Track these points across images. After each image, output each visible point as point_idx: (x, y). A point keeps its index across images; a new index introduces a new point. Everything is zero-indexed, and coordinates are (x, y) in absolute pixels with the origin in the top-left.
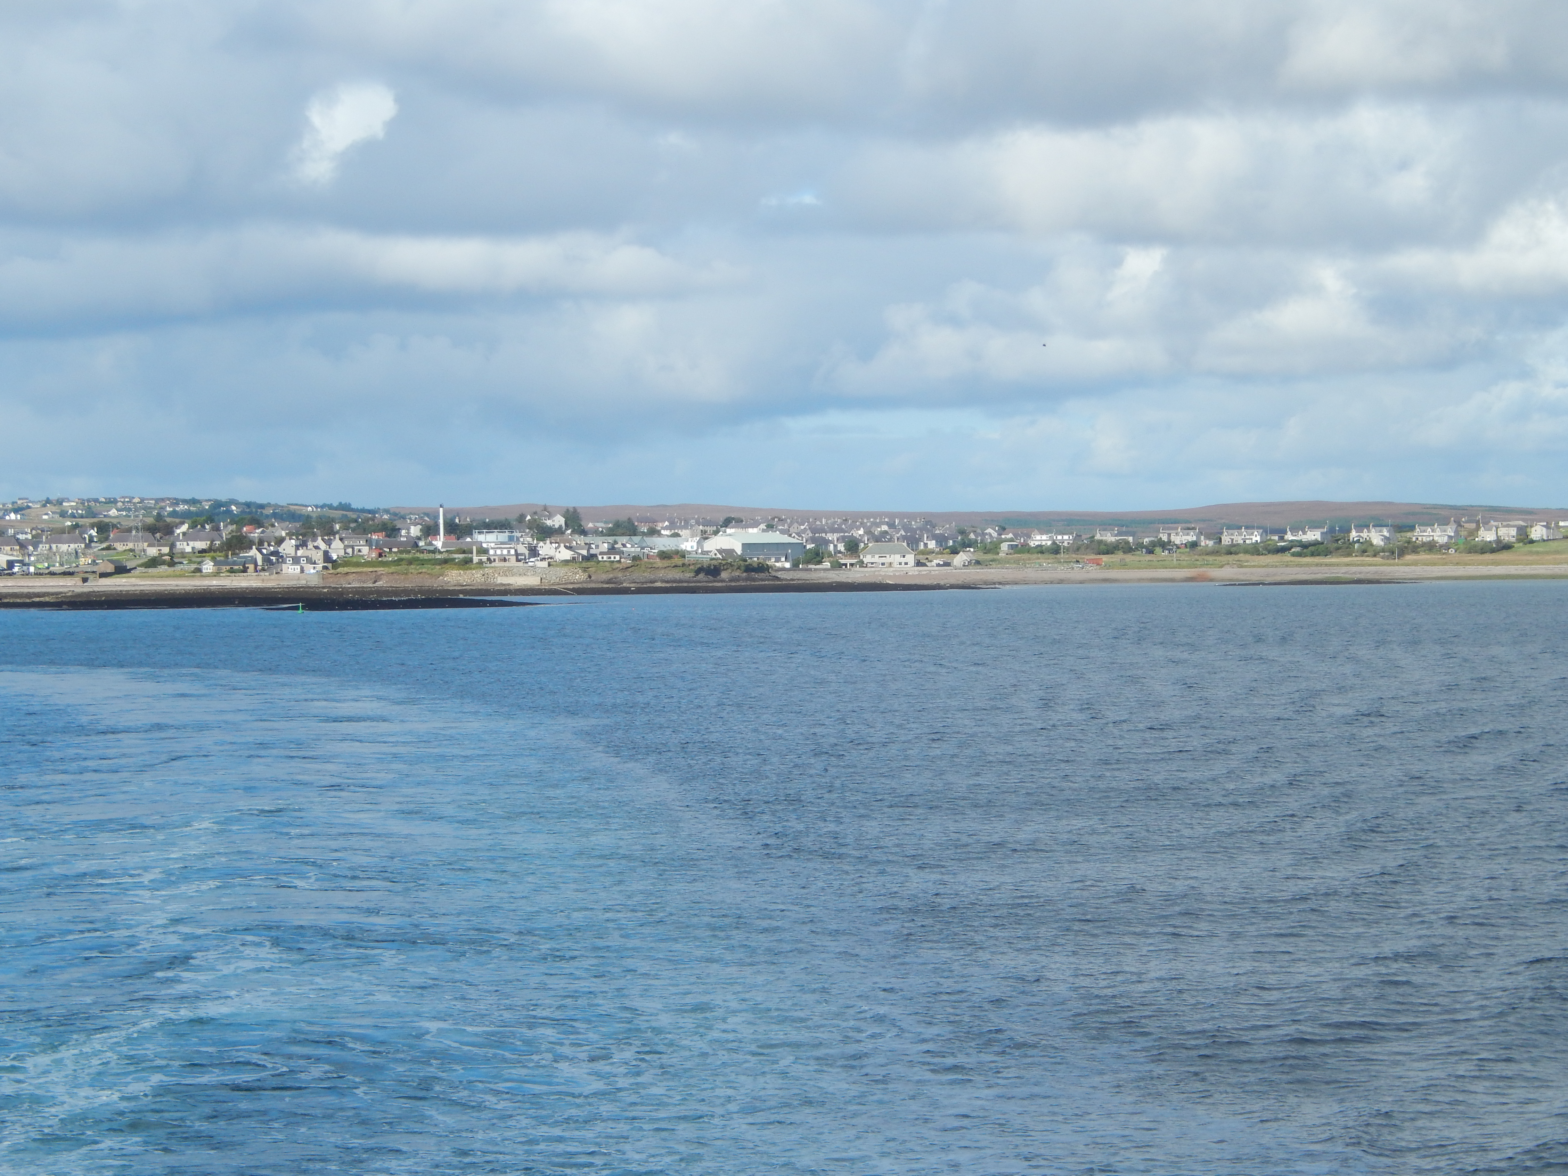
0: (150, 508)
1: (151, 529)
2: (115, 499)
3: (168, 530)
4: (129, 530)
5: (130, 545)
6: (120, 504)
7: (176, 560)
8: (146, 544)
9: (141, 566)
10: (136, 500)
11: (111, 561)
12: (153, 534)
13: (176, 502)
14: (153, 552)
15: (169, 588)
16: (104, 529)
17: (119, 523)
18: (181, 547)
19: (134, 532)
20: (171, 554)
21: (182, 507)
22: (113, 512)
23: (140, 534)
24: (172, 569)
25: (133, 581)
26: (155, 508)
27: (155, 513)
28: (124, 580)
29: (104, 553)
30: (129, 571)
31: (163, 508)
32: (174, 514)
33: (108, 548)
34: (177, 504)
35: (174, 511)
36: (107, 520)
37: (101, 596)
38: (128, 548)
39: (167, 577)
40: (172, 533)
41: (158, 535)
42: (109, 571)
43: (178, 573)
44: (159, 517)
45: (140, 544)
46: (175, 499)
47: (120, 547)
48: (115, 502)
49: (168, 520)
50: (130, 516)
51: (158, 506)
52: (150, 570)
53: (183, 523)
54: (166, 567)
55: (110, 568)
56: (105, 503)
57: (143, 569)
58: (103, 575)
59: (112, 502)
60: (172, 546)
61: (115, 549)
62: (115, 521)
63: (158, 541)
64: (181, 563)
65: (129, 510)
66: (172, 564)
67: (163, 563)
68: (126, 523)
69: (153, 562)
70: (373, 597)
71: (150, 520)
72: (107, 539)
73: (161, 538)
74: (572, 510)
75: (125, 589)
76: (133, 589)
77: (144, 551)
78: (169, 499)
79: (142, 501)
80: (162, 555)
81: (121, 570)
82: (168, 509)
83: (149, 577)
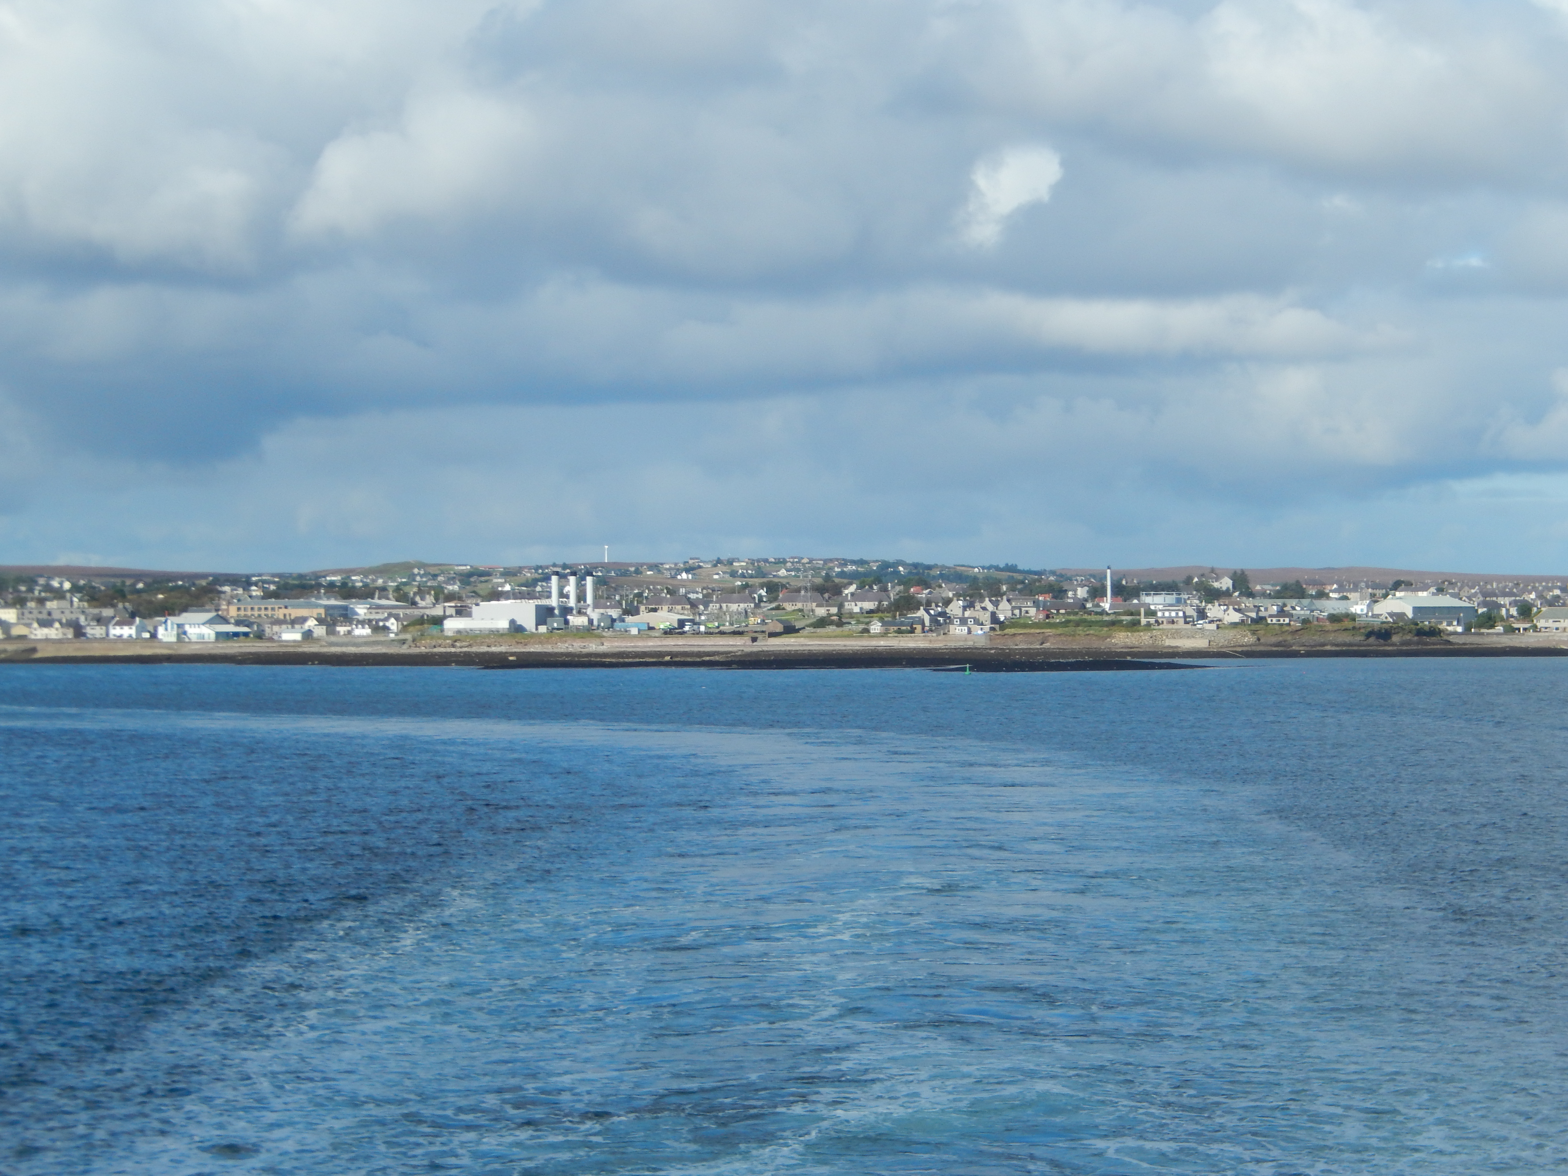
0: (819, 568)
1: (820, 590)
2: (784, 559)
3: (837, 591)
4: (798, 590)
5: (799, 605)
6: (789, 564)
7: (844, 620)
8: (814, 604)
9: (808, 626)
10: (805, 561)
11: (780, 621)
12: (822, 594)
13: (844, 562)
14: (821, 612)
15: (837, 648)
16: (773, 589)
17: (788, 583)
18: (850, 607)
19: (803, 592)
20: (840, 615)
21: (851, 568)
22: (783, 572)
23: (809, 594)
24: (840, 629)
25: (802, 641)
26: (823, 569)
27: (823, 573)
28: (793, 640)
29: (774, 612)
30: (798, 631)
31: (832, 569)
32: (842, 574)
33: (778, 608)
34: (845, 565)
35: (843, 572)
36: (776, 580)
37: (770, 655)
38: (796, 608)
39: (836, 637)
40: (840, 593)
41: (826, 595)
42: (778, 630)
43: (846, 633)
44: (828, 577)
45: (809, 604)
46: (844, 560)
47: (789, 607)
48: (784, 562)
49: (837, 580)
50: (799, 577)
51: (826, 567)
52: (819, 630)
53: (851, 584)
54: (834, 627)
55: (779, 628)
56: (775, 563)
57: (812, 629)
58: (772, 635)
59: (781, 562)
60: (841, 606)
61: (784, 609)
62: (784, 581)
63: (827, 601)
64: (849, 623)
65: (798, 570)
66: (840, 624)
67: (832, 623)
68: (795, 583)
69: (822, 623)
70: (1040, 659)
71: (818, 581)
72: (775, 599)
73: (829, 598)
74: (1239, 572)
75: (794, 648)
76: (801, 648)
77: (813, 611)
78: (837, 560)
79: (811, 561)
80: (830, 615)
81: (790, 630)
82: (836, 569)
83: (817, 637)
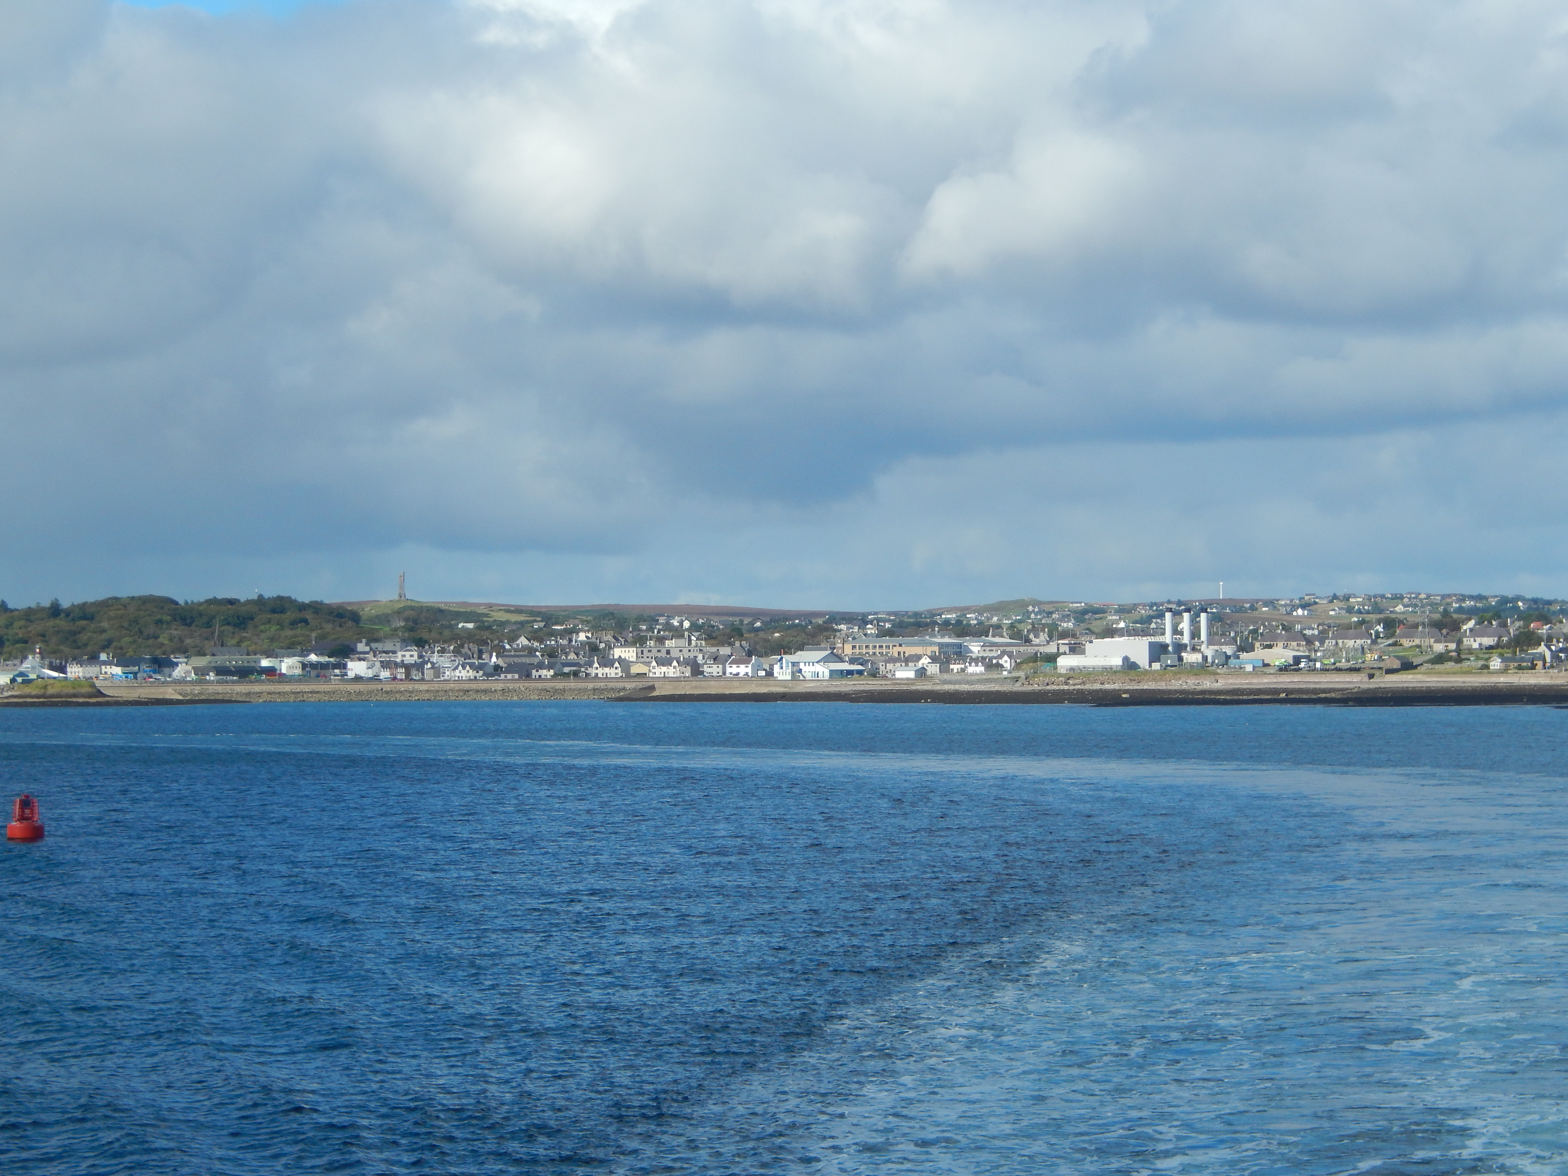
0: (1437, 604)
1: (1438, 625)
2: (1401, 595)
3: (1455, 626)
4: (1416, 626)
5: (1417, 641)
6: (1406, 600)
7: (1463, 657)
8: (1432, 640)
9: (1428, 662)
10: (1423, 596)
11: (1398, 657)
12: (1440, 630)
13: (1462, 598)
14: (1439, 648)
15: (1455, 685)
16: (1390, 624)
17: (1406, 619)
18: (1468, 643)
19: (1420, 628)
20: (1458, 650)
21: (1469, 603)
22: (1400, 608)
23: (1427, 630)
24: (1459, 665)
25: (1420, 677)
26: (1441, 605)
27: (1441, 609)
28: (1410, 677)
29: (1391, 649)
30: (1416, 667)
31: (1450, 604)
32: (1460, 610)
33: (1395, 644)
34: (1464, 600)
35: (1461, 607)
36: (1393, 616)
37: (1387, 692)
38: (1414, 644)
39: (1454, 673)
40: (1459, 629)
41: (1444, 631)
42: (1395, 667)
43: (1464, 670)
44: (1446, 613)
45: (1427, 640)
46: (1462, 595)
47: (1406, 643)
48: (1401, 598)
49: (1455, 616)
50: (1416, 612)
51: (1444, 602)
52: (1436, 666)
53: (1470, 619)
54: (1453, 664)
55: (1397, 664)
56: (1392, 599)
57: (1429, 666)
58: (1390, 671)
59: (1398, 598)
60: (1459, 642)
61: (1401, 645)
62: (1401, 617)
63: (1445, 637)
64: (1469, 659)
65: (1416, 606)
66: (1459, 660)
67: (1450, 659)
68: (1412, 619)
69: (1440, 659)
71: (1437, 616)
72: (1393, 635)
73: (1447, 634)
75: (1411, 685)
76: (1419, 685)
77: (1431, 647)
78: (1455, 595)
79: (1428, 597)
80: (1448, 651)
81: (1407, 666)
82: (1454, 605)
83: (1435, 673)
